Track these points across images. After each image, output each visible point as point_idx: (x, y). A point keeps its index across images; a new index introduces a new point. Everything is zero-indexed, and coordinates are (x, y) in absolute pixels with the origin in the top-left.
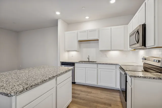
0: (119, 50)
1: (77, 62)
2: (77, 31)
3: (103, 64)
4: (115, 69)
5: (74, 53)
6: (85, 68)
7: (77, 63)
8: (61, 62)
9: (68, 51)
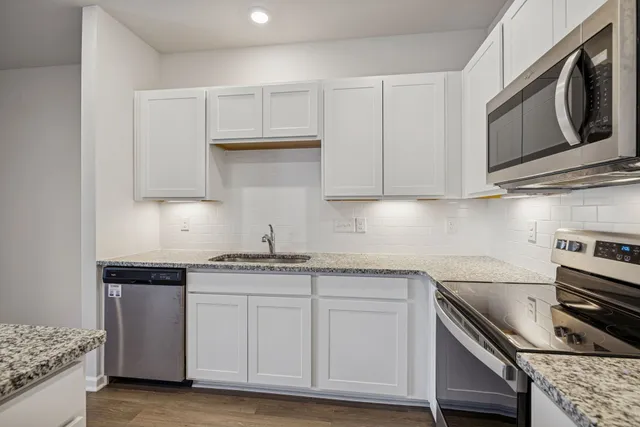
0: (421, 199)
1: (198, 266)
2: (204, 89)
3: (345, 271)
4: (406, 297)
5: (192, 213)
6: (248, 295)
7: (196, 267)
8: (99, 266)
9: (161, 201)
